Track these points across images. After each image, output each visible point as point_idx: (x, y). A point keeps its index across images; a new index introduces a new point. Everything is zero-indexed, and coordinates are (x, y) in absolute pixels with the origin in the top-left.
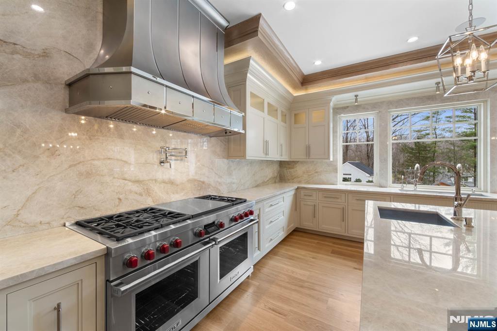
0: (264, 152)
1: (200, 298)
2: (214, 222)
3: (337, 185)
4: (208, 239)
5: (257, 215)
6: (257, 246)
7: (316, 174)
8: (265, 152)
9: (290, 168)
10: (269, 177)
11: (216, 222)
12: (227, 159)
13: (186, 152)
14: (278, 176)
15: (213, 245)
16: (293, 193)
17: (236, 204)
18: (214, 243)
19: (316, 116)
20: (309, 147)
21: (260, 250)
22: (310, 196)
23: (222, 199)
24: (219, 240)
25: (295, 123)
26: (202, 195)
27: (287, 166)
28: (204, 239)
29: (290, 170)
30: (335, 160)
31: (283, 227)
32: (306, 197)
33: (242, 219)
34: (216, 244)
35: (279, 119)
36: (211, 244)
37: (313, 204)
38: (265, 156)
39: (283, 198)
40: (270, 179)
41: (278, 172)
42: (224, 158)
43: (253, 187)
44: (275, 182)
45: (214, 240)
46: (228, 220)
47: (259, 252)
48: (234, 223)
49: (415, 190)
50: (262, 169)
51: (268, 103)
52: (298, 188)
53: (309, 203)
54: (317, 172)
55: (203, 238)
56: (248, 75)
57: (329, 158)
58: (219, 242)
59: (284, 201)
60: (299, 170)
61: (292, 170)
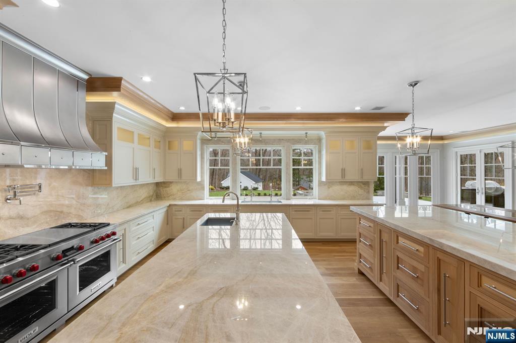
0: (133, 178)
1: (57, 308)
2: (73, 247)
3: (204, 199)
4: (67, 261)
5: (122, 234)
6: (122, 260)
7: (188, 192)
8: (135, 178)
9: (166, 187)
10: (143, 197)
11: (75, 247)
12: (92, 186)
13: (40, 187)
14: (155, 194)
15: (71, 265)
16: (165, 210)
17: (97, 229)
18: (73, 262)
19: (187, 145)
20: (181, 169)
21: (125, 263)
22: (181, 211)
23: (83, 225)
24: (77, 260)
25: (169, 149)
26: (60, 223)
27: (163, 185)
28: (62, 262)
29: (166, 189)
30: (203, 181)
31: (153, 241)
32: (177, 213)
33: (104, 240)
34: (74, 263)
35: (151, 146)
36: (69, 264)
37: (182, 217)
38: (135, 181)
39: (153, 216)
40: (145, 198)
41: (155, 191)
42: (87, 185)
43: (124, 209)
44: (151, 201)
45: (73, 260)
46: (89, 243)
47: (124, 265)
48: (95, 245)
49: (251, 201)
50: (135, 191)
51: (139, 134)
52: (170, 205)
53: (179, 217)
54: (189, 190)
55: (60, 261)
56: (114, 115)
57: (196, 179)
58: (77, 261)
59: (153, 218)
60: (174, 189)
61: (168, 189)
